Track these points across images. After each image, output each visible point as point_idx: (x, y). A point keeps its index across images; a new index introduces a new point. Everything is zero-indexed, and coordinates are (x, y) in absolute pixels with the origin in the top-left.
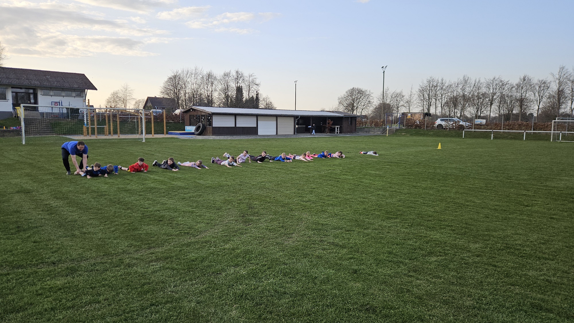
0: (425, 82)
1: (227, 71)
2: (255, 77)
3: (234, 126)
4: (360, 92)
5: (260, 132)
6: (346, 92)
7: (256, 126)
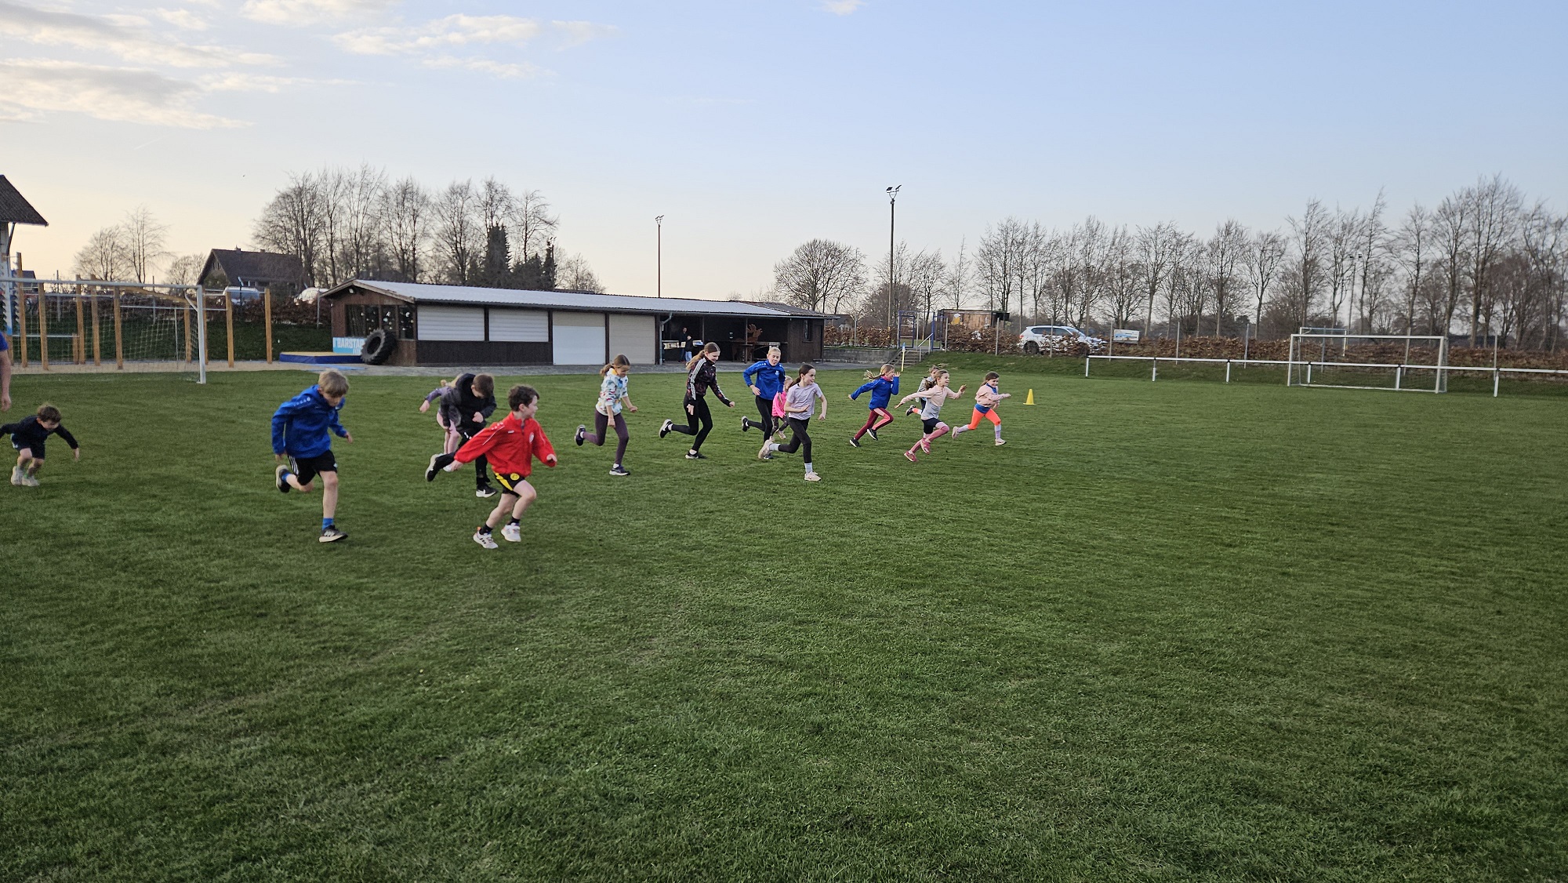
0: (996, 231)
1: (461, 181)
2: (543, 201)
3: (481, 338)
4: (834, 253)
5: (560, 356)
6: (797, 252)
7: (546, 339)
